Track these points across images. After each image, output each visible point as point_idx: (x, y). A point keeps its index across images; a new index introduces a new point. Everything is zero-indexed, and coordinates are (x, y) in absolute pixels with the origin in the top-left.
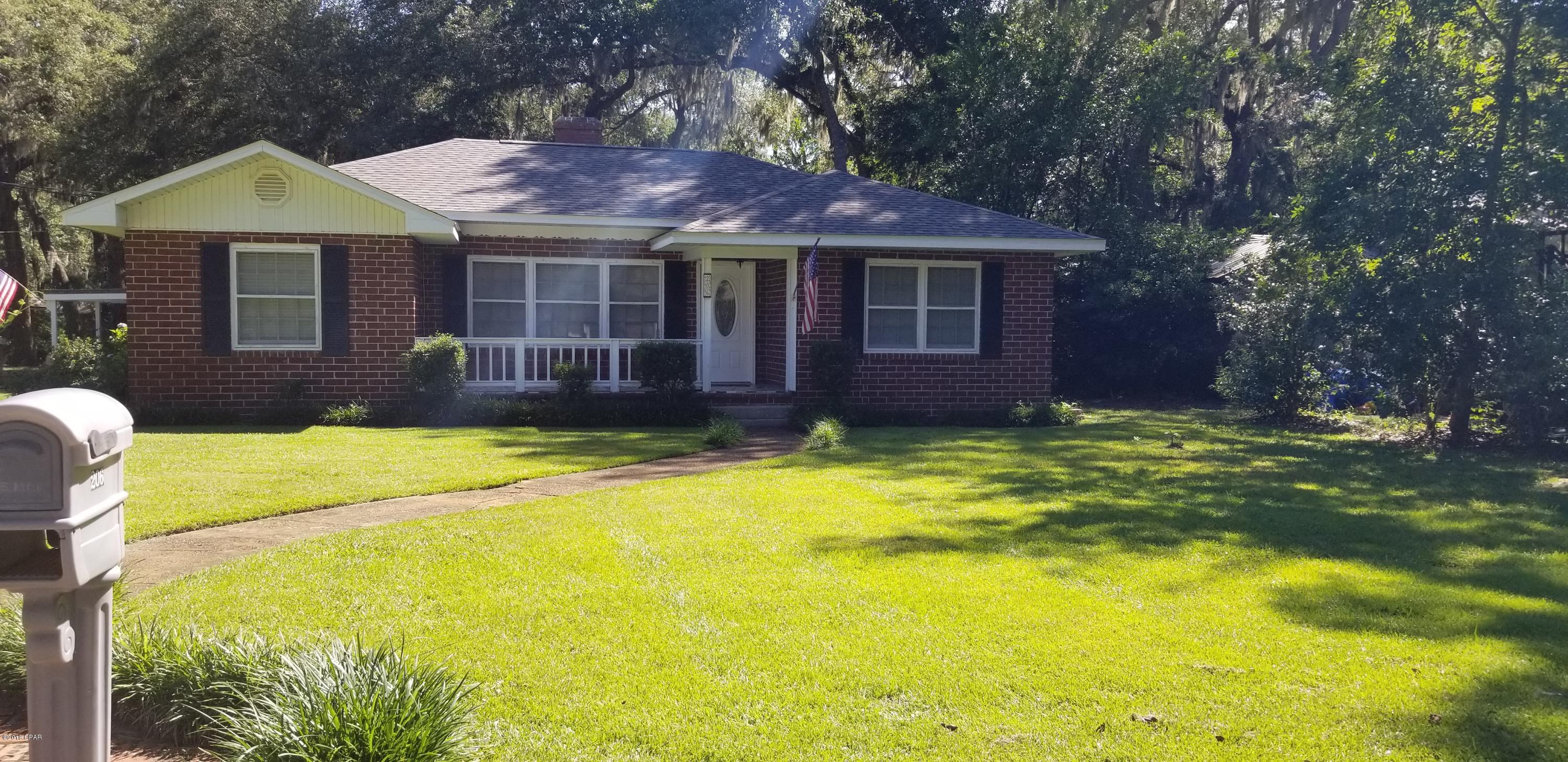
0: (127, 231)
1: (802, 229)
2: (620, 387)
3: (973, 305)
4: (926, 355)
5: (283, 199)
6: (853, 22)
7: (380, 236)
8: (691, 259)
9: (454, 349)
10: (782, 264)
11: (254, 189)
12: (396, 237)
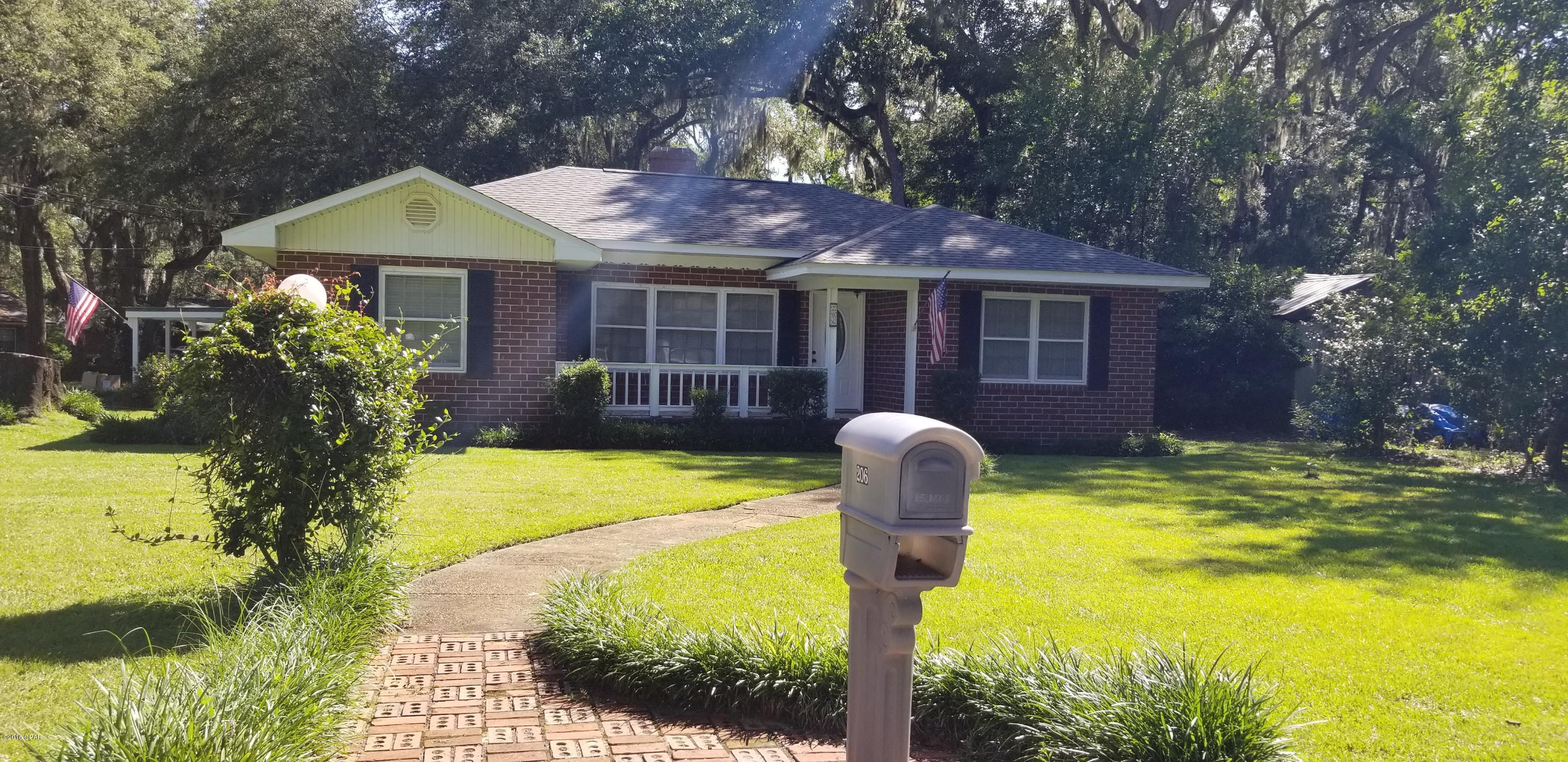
0: (279, 252)
1: (926, 262)
2: (749, 413)
3: (1081, 338)
4: (1037, 386)
5: (433, 224)
6: (920, 60)
7: (524, 262)
8: (805, 289)
9: (600, 373)
10: (901, 296)
11: (405, 213)
12: (540, 263)
